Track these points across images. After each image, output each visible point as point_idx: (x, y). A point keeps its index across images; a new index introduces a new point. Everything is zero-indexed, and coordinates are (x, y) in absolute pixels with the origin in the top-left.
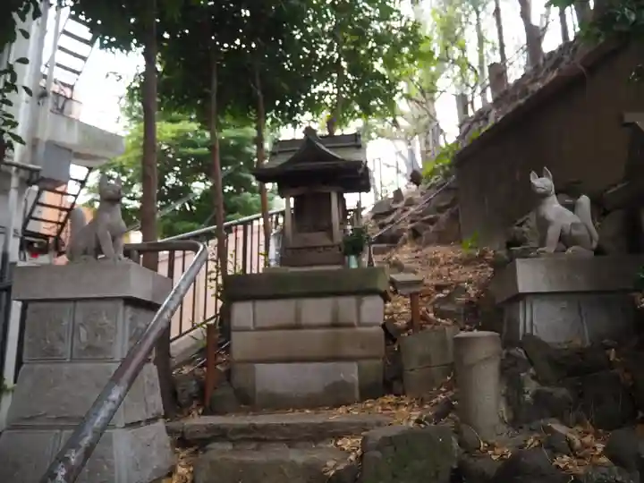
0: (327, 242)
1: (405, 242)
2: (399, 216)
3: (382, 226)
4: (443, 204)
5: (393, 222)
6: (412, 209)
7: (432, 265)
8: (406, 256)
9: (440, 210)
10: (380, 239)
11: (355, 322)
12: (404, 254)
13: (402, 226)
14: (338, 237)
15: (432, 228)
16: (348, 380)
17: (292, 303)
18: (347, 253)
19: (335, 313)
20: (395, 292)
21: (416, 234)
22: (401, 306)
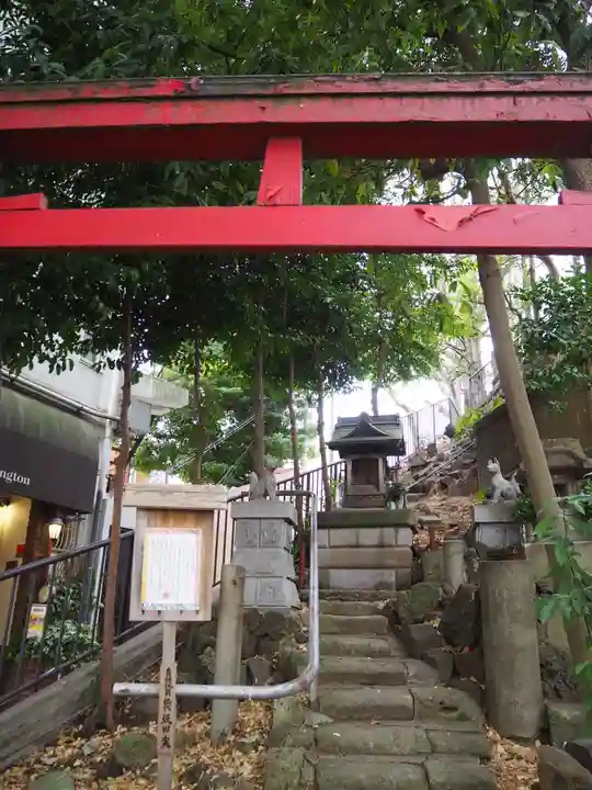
0: (375, 492)
1: (435, 492)
2: (431, 470)
3: (417, 478)
4: (467, 461)
5: (425, 475)
6: (442, 464)
7: (453, 511)
8: (433, 504)
9: (465, 466)
10: (413, 490)
11: (394, 543)
12: (433, 502)
13: (432, 478)
14: (383, 490)
15: (457, 481)
16: (389, 581)
17: (353, 531)
18: (388, 500)
19: (381, 537)
20: (422, 528)
21: (443, 486)
22: (424, 536)
